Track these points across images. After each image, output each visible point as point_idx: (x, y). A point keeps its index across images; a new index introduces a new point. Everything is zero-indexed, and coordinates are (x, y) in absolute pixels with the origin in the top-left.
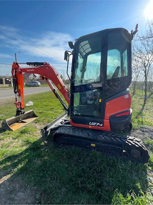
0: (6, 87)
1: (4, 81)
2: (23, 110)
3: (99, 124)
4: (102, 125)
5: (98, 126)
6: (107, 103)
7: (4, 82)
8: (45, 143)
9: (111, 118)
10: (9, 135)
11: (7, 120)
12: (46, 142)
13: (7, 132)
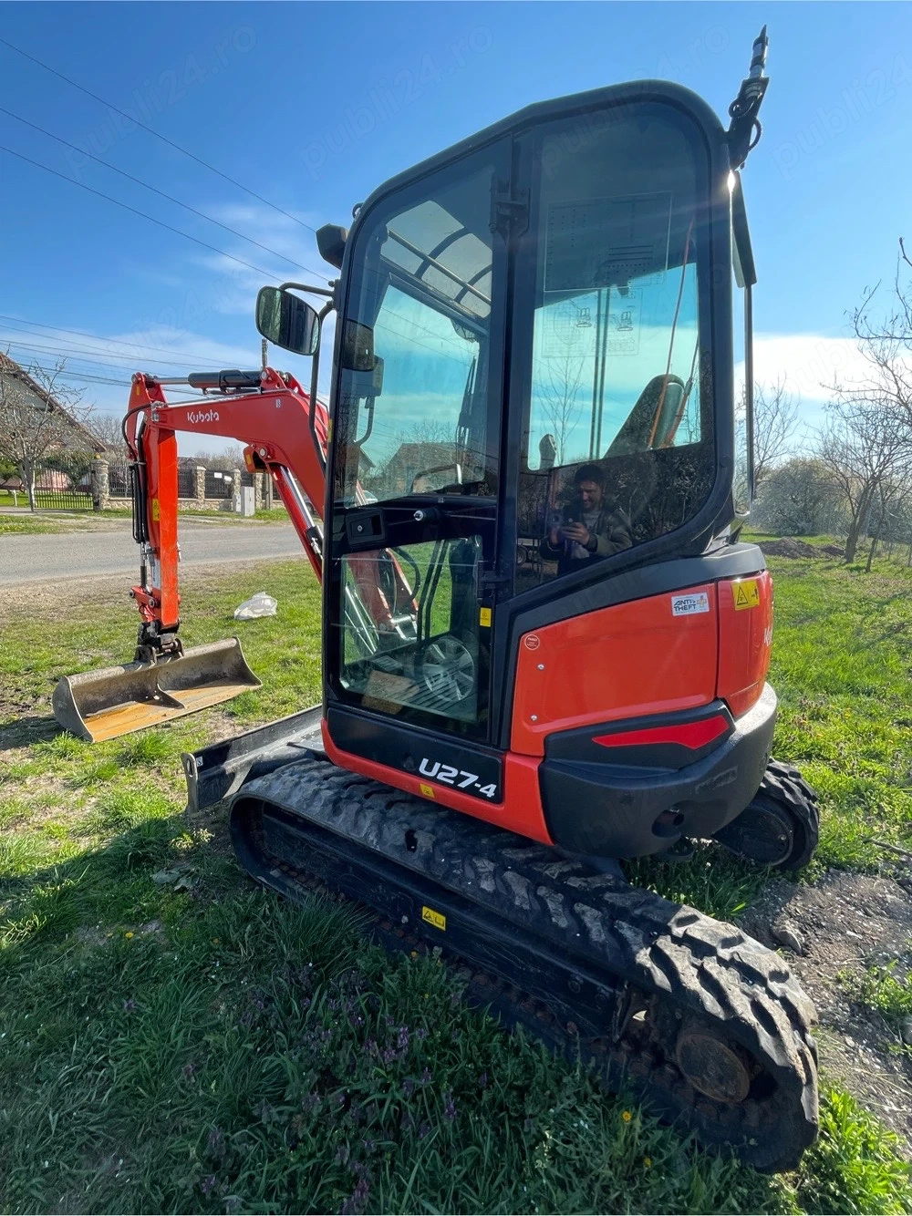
0: (203, 514)
1: (201, 480)
2: (169, 638)
3: (473, 778)
4: (490, 790)
5: (471, 790)
6: (530, 641)
7: (201, 489)
8: (196, 840)
9: (556, 748)
10: (61, 762)
11: (74, 681)
12: (205, 835)
13: (63, 741)
